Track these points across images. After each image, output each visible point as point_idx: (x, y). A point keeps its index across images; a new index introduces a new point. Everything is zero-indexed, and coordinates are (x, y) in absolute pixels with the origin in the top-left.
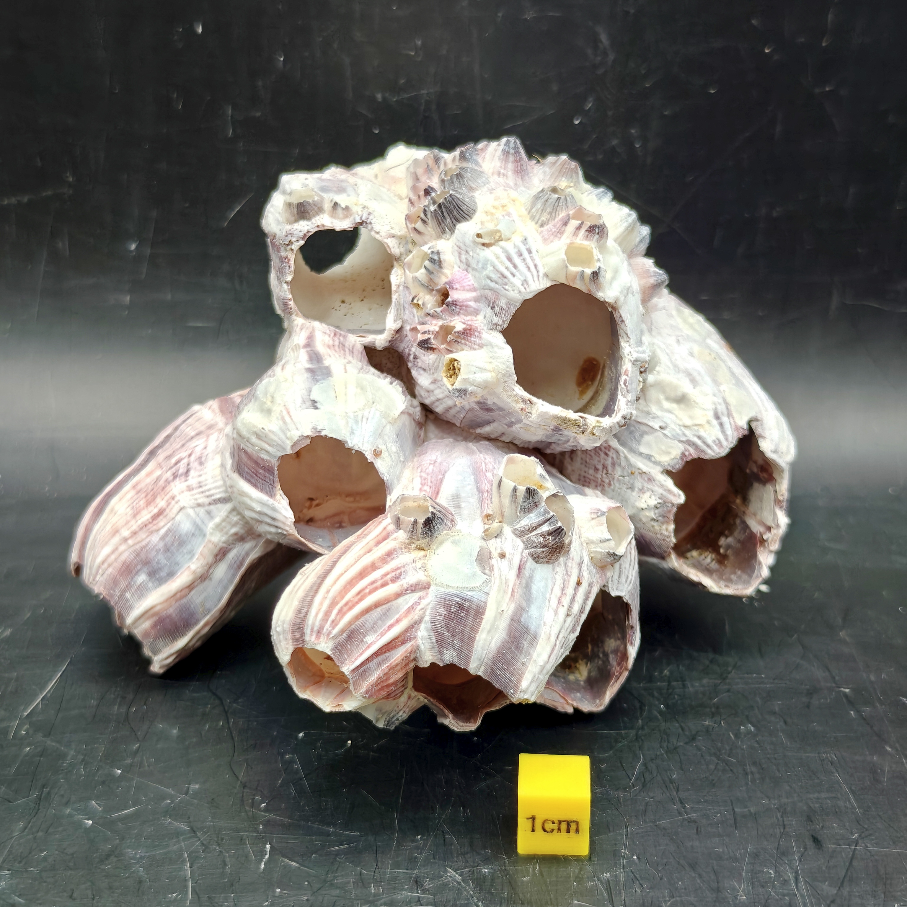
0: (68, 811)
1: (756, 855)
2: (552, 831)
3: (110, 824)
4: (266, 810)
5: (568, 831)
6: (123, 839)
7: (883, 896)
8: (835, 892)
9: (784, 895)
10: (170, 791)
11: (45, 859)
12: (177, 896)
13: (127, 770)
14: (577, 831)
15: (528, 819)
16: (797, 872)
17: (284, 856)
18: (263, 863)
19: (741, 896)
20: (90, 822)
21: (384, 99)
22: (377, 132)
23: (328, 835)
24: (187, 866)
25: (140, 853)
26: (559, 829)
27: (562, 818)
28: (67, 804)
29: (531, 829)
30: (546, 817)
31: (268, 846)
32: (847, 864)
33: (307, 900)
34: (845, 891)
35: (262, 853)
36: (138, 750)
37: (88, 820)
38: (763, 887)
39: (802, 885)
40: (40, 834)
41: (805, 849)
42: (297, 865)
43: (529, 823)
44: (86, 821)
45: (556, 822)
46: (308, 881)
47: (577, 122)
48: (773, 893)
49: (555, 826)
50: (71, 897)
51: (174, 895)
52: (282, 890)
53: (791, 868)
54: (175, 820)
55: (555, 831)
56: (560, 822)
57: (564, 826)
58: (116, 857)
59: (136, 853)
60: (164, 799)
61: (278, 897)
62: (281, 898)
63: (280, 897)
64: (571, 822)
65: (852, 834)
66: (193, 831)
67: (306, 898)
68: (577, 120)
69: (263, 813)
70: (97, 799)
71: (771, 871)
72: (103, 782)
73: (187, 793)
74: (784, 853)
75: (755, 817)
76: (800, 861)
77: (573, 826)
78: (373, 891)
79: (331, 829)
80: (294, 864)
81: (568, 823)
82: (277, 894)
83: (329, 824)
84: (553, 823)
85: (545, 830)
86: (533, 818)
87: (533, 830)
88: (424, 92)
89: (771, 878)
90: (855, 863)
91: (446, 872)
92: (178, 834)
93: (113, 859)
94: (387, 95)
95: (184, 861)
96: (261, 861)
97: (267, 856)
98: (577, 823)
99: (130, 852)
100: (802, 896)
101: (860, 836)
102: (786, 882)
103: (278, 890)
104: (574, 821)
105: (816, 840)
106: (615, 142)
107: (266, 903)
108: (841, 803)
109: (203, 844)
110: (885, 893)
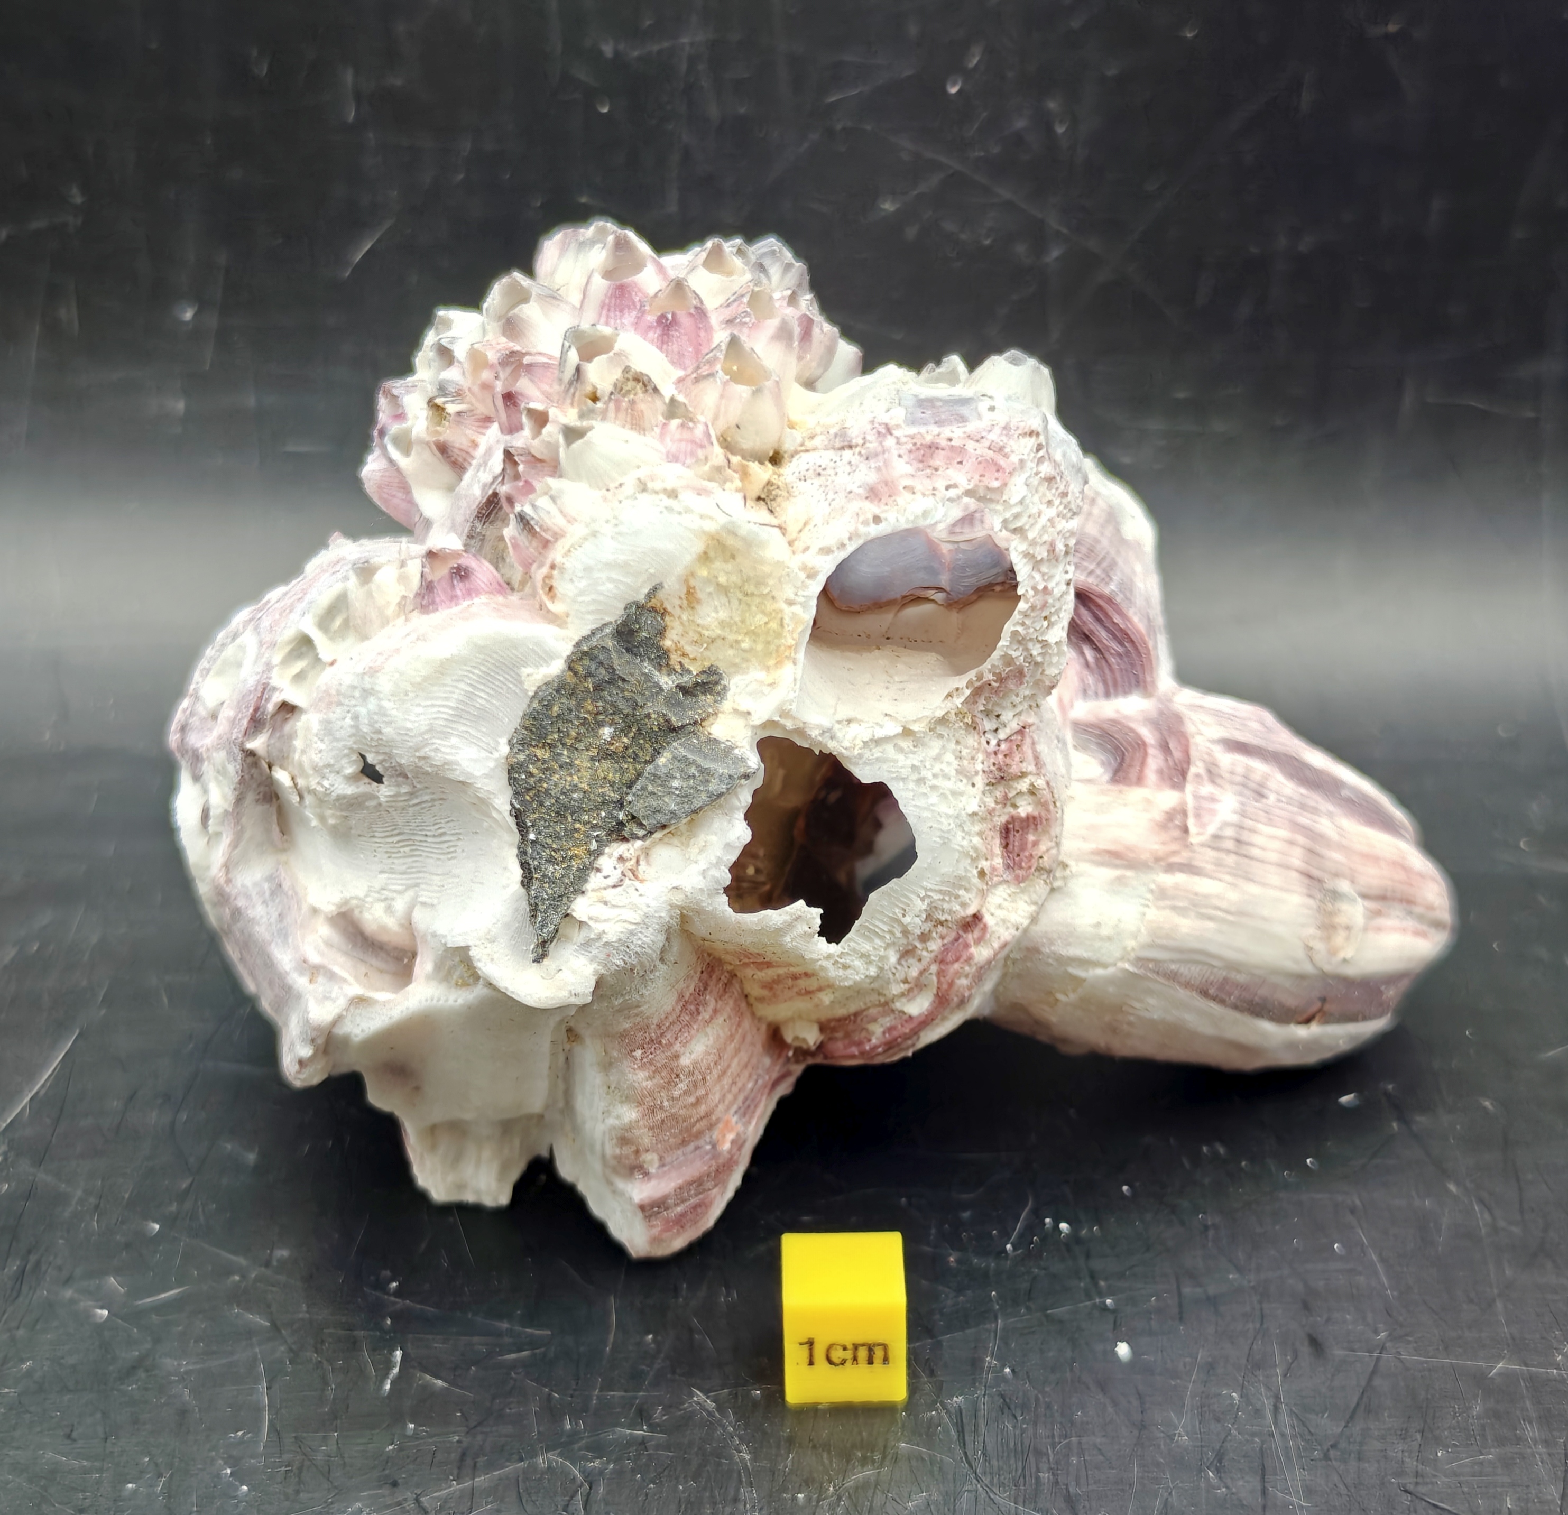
0: (68, 1293)
1: (1210, 1368)
2: (843, 1362)
3: (136, 1317)
4: (398, 1293)
5: (870, 1362)
6: (157, 1341)
7: (1419, 1436)
8: (1340, 1430)
9: (1253, 1434)
10: (241, 1261)
11: (29, 1373)
12: (244, 1434)
13: (169, 1222)
14: (886, 1360)
15: (801, 1344)
16: (1277, 1397)
17: (425, 1370)
18: (389, 1381)
19: (1180, 1435)
20: (106, 1312)
21: (617, 54)
22: (605, 110)
23: (500, 1334)
24: (263, 1387)
25: (185, 1365)
26: (855, 1359)
27: (860, 1339)
28: (68, 1281)
29: (807, 1361)
30: (830, 1339)
31: (398, 1354)
32: (1363, 1383)
33: (459, 1442)
34: (1357, 1428)
35: (389, 1365)
36: (187, 1191)
37: (102, 1308)
38: (1218, 1420)
39: (1285, 1418)
40: (21, 1332)
41: (1296, 1357)
42: (445, 1385)
43: (805, 1350)
44: (99, 1311)
45: (850, 1346)
46: (461, 1411)
47: (953, 90)
48: (1234, 1432)
49: (848, 1355)
50: (69, 1437)
51: (240, 1433)
52: (418, 1424)
53: (1268, 1388)
54: (248, 1309)
55: (848, 1363)
56: (856, 1347)
57: (863, 1354)
58: (147, 1371)
59: (180, 1365)
60: (230, 1273)
61: (411, 1437)
62: (417, 1439)
63: (416, 1436)
64: (875, 1345)
65: (1376, 1332)
66: (275, 1327)
67: (457, 1438)
68: (954, 84)
69: (392, 1299)
70: (117, 1272)
71: (1234, 1394)
72: (127, 1246)
73: (267, 1264)
74: (1257, 1364)
75: (1212, 1302)
76: (1285, 1376)
77: (879, 1353)
78: (568, 1427)
79: (505, 1325)
80: (440, 1383)
81: (870, 1349)
82: (410, 1433)
83: (500, 1317)
84: (845, 1349)
85: (830, 1362)
86: (810, 1343)
87: (811, 1363)
88: (685, 40)
89: (1232, 1405)
90: (1377, 1382)
91: (691, 1395)
92: (249, 1333)
93: (142, 1374)
94: (621, 47)
95: (257, 1381)
96: (386, 1376)
97: (396, 1370)
98: (885, 1347)
99: (169, 1363)
100: (1283, 1435)
101: (1390, 1335)
102: (1258, 1413)
103: (412, 1426)
104: (879, 1345)
105: (1315, 1344)
106: (1020, 124)
107: (391, 1447)
108: (1361, 1279)
109: (291, 1350)
110: (1422, 1432)
